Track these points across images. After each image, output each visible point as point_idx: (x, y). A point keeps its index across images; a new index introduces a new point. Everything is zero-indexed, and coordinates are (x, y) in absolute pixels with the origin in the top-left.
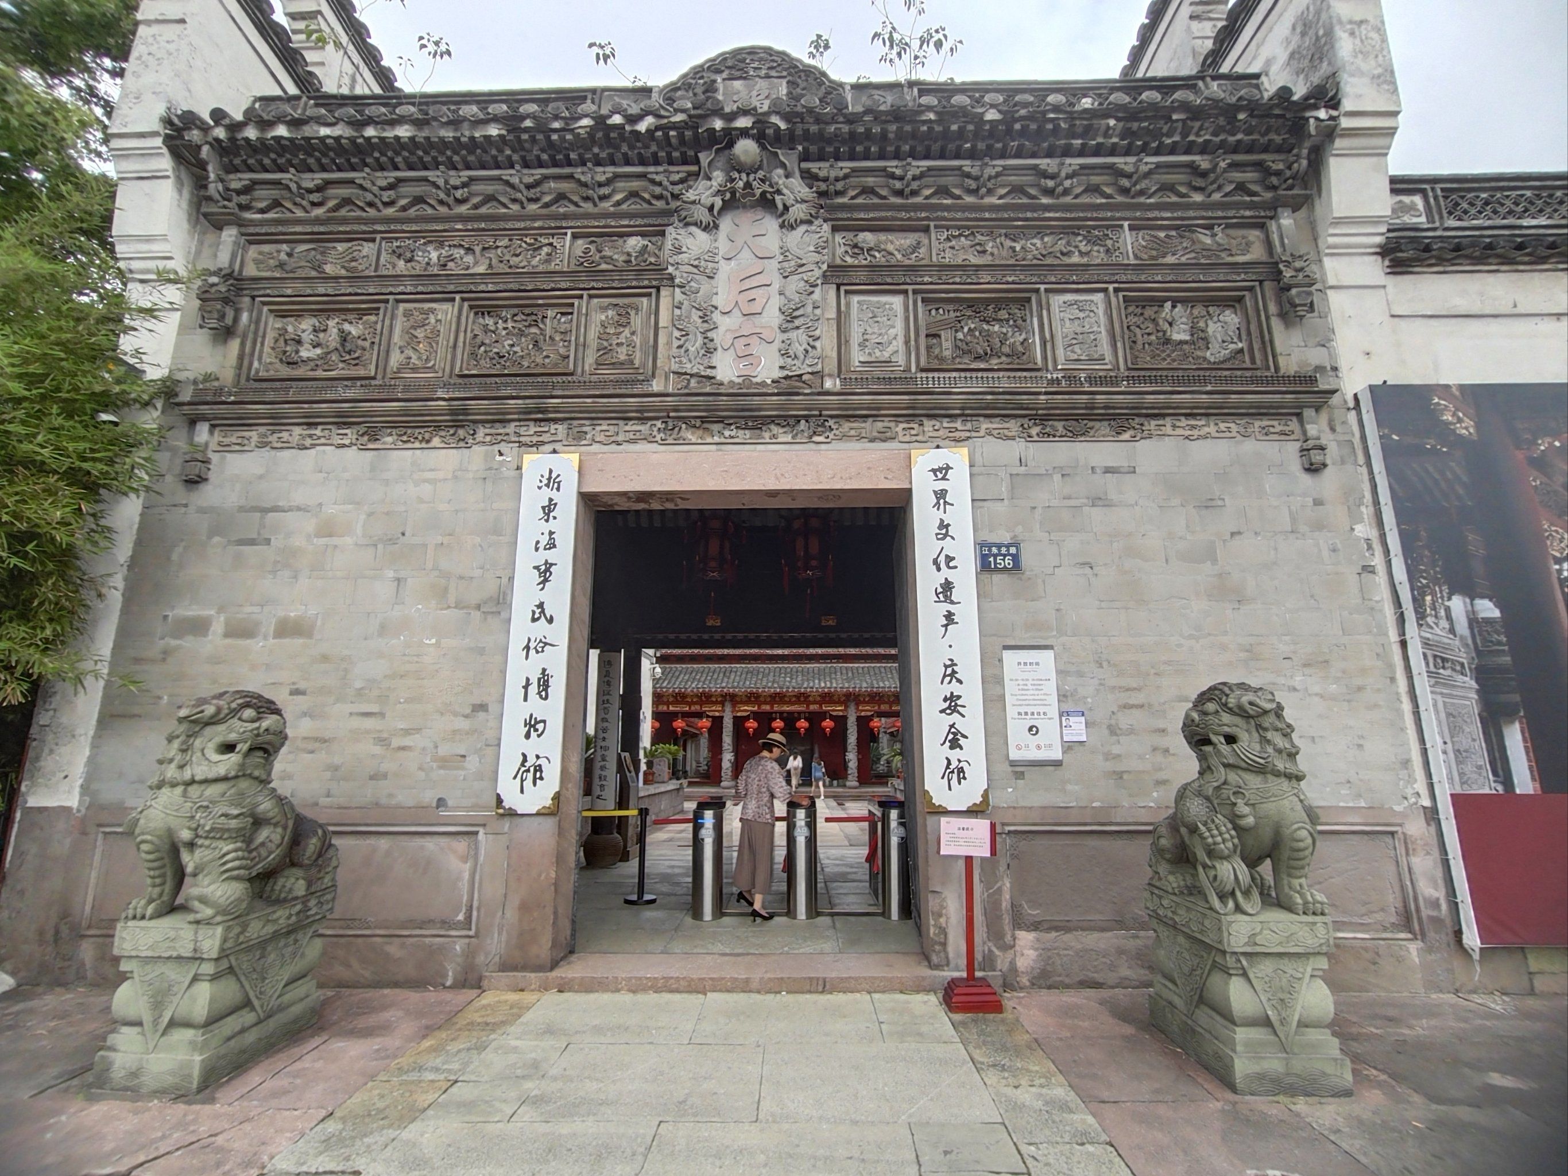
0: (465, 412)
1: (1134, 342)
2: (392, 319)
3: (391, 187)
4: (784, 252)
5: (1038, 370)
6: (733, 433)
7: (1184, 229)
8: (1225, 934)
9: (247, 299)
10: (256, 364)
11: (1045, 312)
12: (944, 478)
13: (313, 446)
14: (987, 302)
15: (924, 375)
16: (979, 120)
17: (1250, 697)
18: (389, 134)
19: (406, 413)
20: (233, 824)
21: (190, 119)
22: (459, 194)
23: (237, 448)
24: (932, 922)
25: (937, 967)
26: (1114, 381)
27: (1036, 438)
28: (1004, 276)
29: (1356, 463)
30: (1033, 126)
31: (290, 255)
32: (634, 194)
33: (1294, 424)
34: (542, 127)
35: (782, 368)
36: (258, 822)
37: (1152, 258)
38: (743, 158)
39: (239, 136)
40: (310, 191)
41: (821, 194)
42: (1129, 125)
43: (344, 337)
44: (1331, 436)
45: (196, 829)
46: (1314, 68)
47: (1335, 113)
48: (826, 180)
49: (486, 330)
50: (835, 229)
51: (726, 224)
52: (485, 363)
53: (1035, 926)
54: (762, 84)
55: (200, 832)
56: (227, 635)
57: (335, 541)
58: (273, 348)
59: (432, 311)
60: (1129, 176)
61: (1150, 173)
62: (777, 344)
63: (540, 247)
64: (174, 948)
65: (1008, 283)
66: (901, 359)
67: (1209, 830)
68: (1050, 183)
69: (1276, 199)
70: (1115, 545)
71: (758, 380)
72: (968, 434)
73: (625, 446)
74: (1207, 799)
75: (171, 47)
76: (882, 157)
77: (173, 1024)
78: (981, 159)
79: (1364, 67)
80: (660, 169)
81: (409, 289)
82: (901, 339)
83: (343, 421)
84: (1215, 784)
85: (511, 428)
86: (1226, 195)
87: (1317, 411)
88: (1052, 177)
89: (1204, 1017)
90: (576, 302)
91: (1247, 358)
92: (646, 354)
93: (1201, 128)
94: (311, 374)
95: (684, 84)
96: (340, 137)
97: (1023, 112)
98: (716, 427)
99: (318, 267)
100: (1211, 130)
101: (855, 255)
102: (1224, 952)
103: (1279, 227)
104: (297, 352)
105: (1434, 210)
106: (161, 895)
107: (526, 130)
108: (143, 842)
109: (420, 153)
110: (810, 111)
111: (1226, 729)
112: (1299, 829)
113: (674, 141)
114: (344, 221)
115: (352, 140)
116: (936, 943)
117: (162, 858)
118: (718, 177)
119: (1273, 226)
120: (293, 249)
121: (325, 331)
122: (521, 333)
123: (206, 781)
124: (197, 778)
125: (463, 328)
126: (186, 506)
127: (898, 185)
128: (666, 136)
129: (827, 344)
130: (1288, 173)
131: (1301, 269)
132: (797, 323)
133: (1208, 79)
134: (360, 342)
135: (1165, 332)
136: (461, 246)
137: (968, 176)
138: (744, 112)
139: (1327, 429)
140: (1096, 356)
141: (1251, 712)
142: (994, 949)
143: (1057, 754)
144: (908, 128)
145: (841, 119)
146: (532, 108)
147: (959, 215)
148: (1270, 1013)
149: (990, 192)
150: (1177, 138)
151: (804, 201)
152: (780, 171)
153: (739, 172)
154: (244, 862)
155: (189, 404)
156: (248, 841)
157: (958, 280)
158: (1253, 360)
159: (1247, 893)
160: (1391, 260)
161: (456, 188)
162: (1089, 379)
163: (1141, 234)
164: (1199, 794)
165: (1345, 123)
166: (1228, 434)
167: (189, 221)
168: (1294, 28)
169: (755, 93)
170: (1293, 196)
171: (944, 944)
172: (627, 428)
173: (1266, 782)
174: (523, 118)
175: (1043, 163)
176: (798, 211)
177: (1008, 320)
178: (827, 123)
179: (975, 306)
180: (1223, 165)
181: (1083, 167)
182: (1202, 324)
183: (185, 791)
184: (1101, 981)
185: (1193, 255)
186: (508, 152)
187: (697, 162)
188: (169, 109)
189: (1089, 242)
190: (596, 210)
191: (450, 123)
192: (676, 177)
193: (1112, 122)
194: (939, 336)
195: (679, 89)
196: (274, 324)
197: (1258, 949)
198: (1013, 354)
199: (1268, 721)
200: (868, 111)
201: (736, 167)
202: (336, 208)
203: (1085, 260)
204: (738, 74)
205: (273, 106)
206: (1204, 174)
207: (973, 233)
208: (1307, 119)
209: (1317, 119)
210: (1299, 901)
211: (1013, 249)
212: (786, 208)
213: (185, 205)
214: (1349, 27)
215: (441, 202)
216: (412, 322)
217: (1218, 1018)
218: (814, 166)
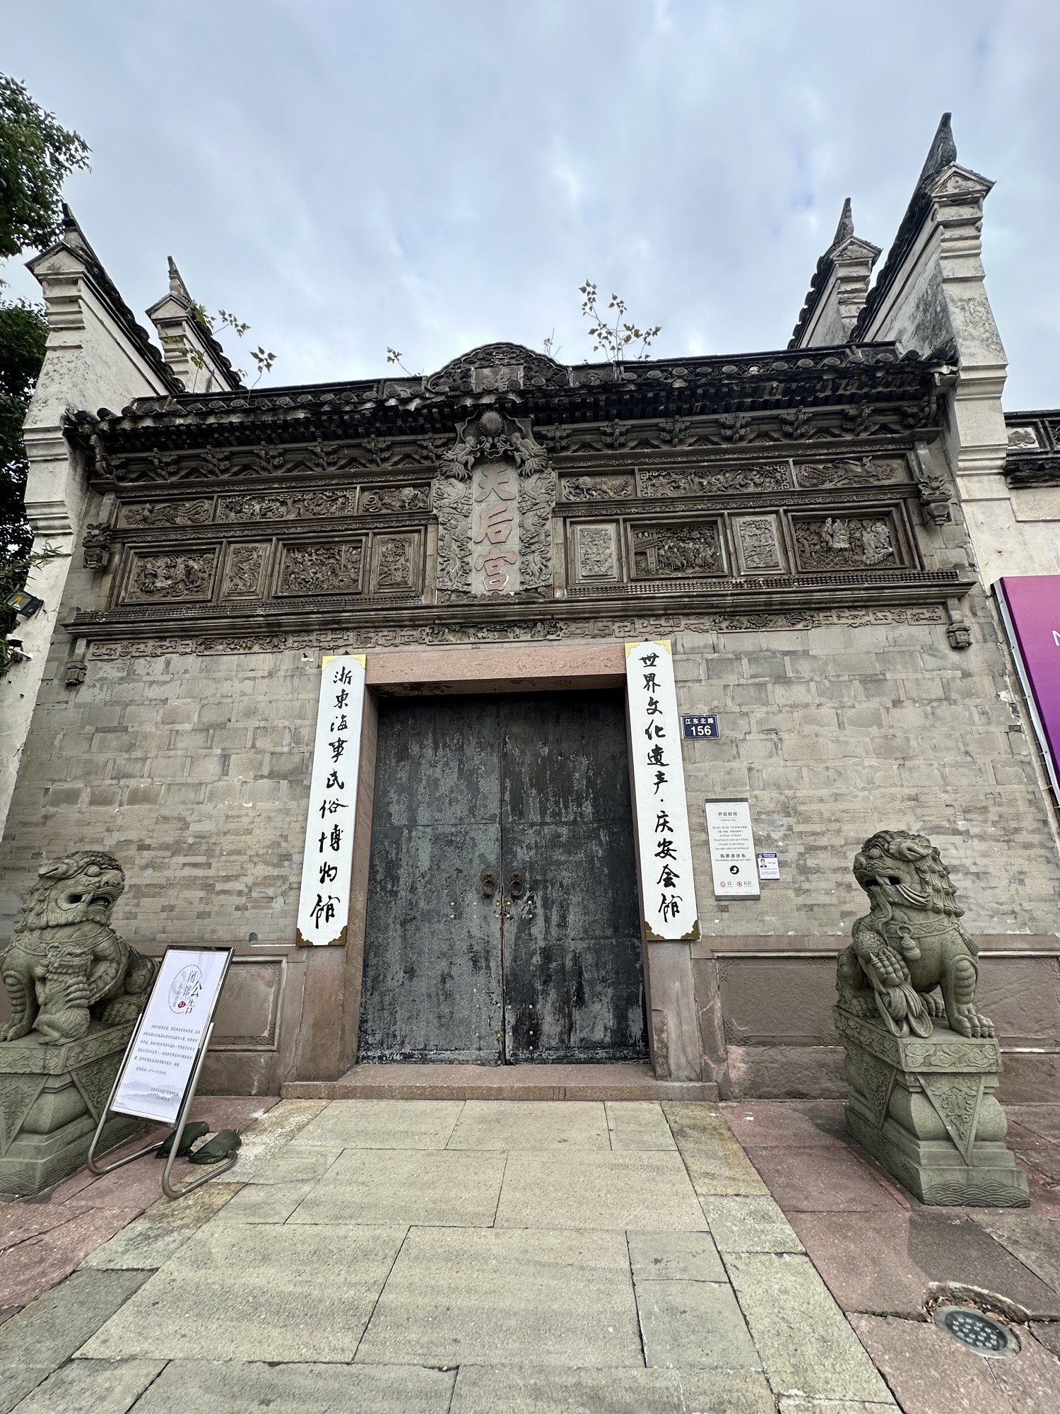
0: (279, 625)
1: (803, 551)
2: (225, 556)
3: (226, 458)
4: (522, 494)
5: (725, 576)
6: (485, 635)
7: (837, 462)
8: (903, 1056)
9: (119, 545)
10: (123, 593)
11: (728, 531)
12: (651, 665)
13: (163, 654)
14: (682, 526)
15: (633, 584)
16: (670, 389)
17: (908, 843)
18: (225, 420)
19: (233, 627)
20: (77, 961)
21: (82, 416)
22: (276, 462)
23: (106, 657)
24: (655, 1037)
25: (662, 1078)
26: (787, 583)
27: (726, 631)
28: (695, 505)
29: (997, 641)
30: (712, 391)
31: (151, 511)
32: (407, 456)
33: (940, 611)
34: (336, 410)
35: (522, 583)
36: (97, 959)
37: (816, 485)
38: (488, 426)
39: (118, 427)
40: (168, 464)
41: (550, 450)
42: (788, 385)
43: (189, 571)
44: (973, 620)
45: (47, 966)
46: (935, 335)
47: (955, 369)
48: (553, 439)
49: (296, 562)
50: (561, 476)
51: (477, 476)
52: (295, 587)
53: (744, 1042)
54: (504, 370)
55: (51, 969)
56: (92, 803)
57: (178, 727)
58: (136, 581)
59: (255, 549)
60: (791, 424)
61: (808, 420)
62: (518, 565)
63: (337, 499)
64: (28, 1066)
65: (698, 510)
66: (615, 572)
67: (881, 961)
68: (729, 433)
69: (912, 435)
70: (795, 714)
71: (504, 593)
72: (671, 629)
73: (402, 648)
74: (878, 933)
75: (71, 366)
76: (596, 419)
77: (23, 1131)
78: (673, 417)
79: (975, 333)
80: (427, 437)
81: (238, 533)
82: (615, 557)
83: (185, 634)
84: (884, 920)
85: (313, 637)
86: (872, 434)
87: (959, 600)
88: (730, 427)
89: (891, 1130)
90: (364, 539)
91: (897, 560)
92: (416, 575)
93: (847, 385)
94: (163, 599)
95: (447, 372)
96: (190, 425)
97: (703, 380)
98: (471, 631)
99: (171, 520)
100: (856, 385)
101: (577, 495)
102: (903, 1073)
103: (917, 456)
104: (153, 583)
105: (1045, 438)
106: (21, 1020)
107: (326, 413)
108: (10, 976)
109: (248, 433)
110: (539, 388)
111: (891, 872)
112: (961, 960)
113: (436, 415)
114: (191, 485)
115: (199, 426)
116: (659, 1056)
117: (23, 990)
118: (471, 440)
119: (911, 456)
120: (153, 508)
121: (175, 567)
122: (323, 564)
123: (58, 926)
124: (50, 924)
125: (278, 561)
126: (67, 702)
127: (609, 440)
128: (430, 412)
129: (557, 563)
130: (921, 415)
131: (938, 488)
132: (533, 548)
133: (854, 347)
134: (200, 574)
135: (827, 543)
136: (277, 500)
137: (664, 430)
138: (488, 392)
139: (970, 615)
140: (772, 564)
141: (910, 857)
142: (710, 1062)
143: (755, 890)
144: (614, 397)
145: (563, 393)
146: (330, 397)
147: (657, 460)
148: (949, 1128)
149: (681, 442)
150: (828, 393)
151: (536, 456)
152: (518, 434)
153: (486, 436)
154: (84, 993)
155: (73, 625)
156: (89, 977)
157: (659, 510)
158: (902, 562)
159: (919, 1017)
160: (1012, 479)
161: (273, 457)
162: (767, 583)
163: (803, 467)
164: (871, 928)
165: (963, 376)
166: (884, 621)
167: (81, 490)
168: (918, 307)
169: (499, 377)
170: (927, 432)
171: (666, 1057)
172: (403, 633)
173: (928, 918)
174: (322, 404)
175: (722, 417)
176: (531, 464)
177: (699, 539)
178: (552, 397)
179: (673, 529)
180: (868, 411)
181: (753, 419)
182: (858, 535)
183: (41, 935)
184: (805, 1092)
185: (847, 481)
186: (313, 429)
187: (454, 430)
188: (68, 410)
189: (762, 475)
190: (378, 469)
191: (269, 410)
192: (439, 442)
193: (775, 384)
194: (645, 554)
195: (442, 377)
196: (136, 563)
197: (934, 1069)
198: (705, 565)
199: (924, 865)
200: (583, 386)
201: (483, 432)
202: (186, 476)
203: (759, 490)
204: (487, 363)
205: (147, 405)
206: (853, 419)
207: (669, 474)
208: (933, 374)
209: (941, 373)
210: (968, 1025)
211: (701, 483)
212: (523, 462)
213: (78, 478)
214: (959, 304)
215: (263, 469)
216: (239, 558)
217: (903, 1132)
218: (543, 429)
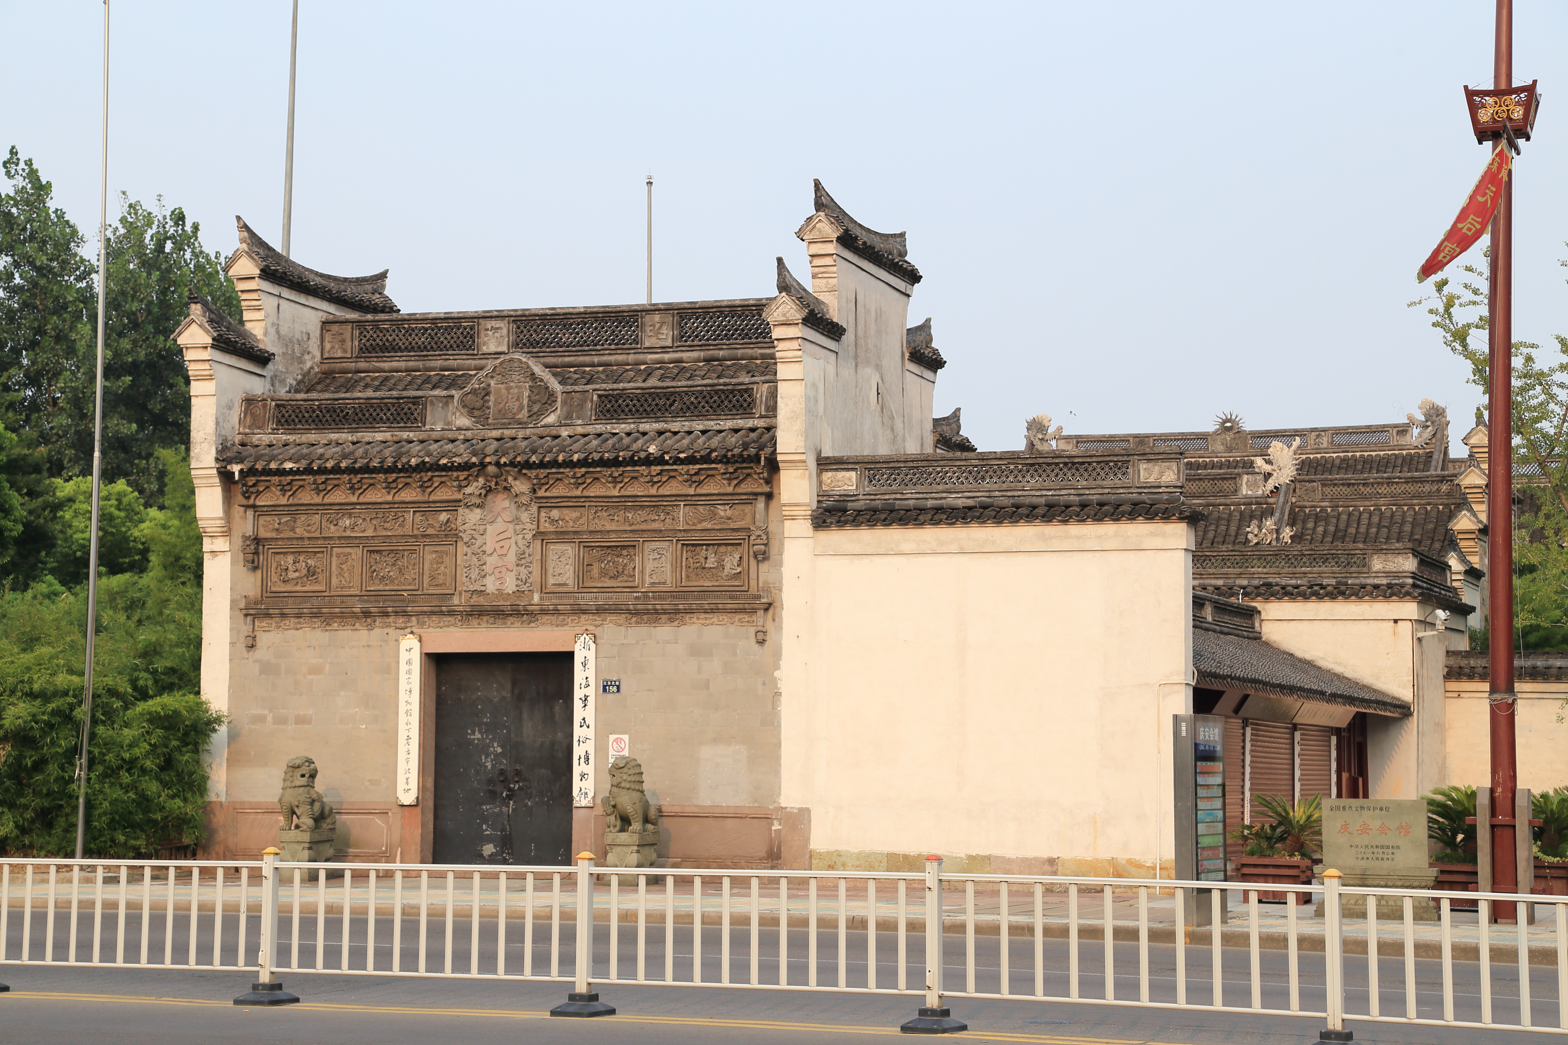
0: (370, 612)
2: (331, 558)
3: (323, 483)
7: (712, 506)
9: (262, 550)
10: (269, 584)
11: (641, 555)
13: (301, 628)
14: (616, 546)
15: (578, 593)
19: (342, 613)
23: (267, 630)
26: (665, 598)
27: (633, 625)
28: (622, 534)
31: (279, 524)
32: (443, 482)
33: (754, 619)
35: (516, 585)
36: (314, 800)
37: (694, 524)
42: (678, 456)
43: (309, 567)
44: (772, 624)
45: (299, 801)
48: (536, 478)
49: (376, 562)
50: (539, 509)
51: (488, 504)
52: (377, 582)
54: (515, 388)
56: (275, 723)
58: (275, 573)
59: (350, 554)
60: (685, 475)
61: (697, 473)
62: (514, 573)
63: (398, 518)
65: (624, 538)
66: (570, 582)
71: (505, 592)
73: (445, 629)
81: (337, 542)
82: (571, 571)
83: (313, 616)
85: (391, 619)
87: (766, 612)
88: (647, 476)
90: (418, 549)
92: (451, 580)
94: (295, 588)
98: (485, 620)
99: (293, 530)
101: (550, 523)
103: (757, 507)
104: (287, 575)
105: (860, 482)
114: (303, 505)
117: (290, 811)
118: (481, 480)
119: (755, 505)
120: (280, 520)
121: (298, 562)
122: (393, 565)
123: (299, 787)
124: (296, 785)
125: (365, 563)
126: (249, 659)
129: (536, 574)
131: (760, 535)
132: (523, 561)
134: (316, 569)
140: (663, 580)
147: (600, 500)
149: (619, 482)
151: (524, 493)
152: (511, 478)
153: (491, 477)
155: (242, 607)
157: (600, 537)
160: (816, 522)
163: (691, 508)
165: (779, 457)
166: (722, 623)
169: (510, 396)
172: (445, 620)
175: (642, 469)
176: (521, 499)
177: (627, 556)
179: (611, 548)
181: (662, 471)
182: (723, 557)
185: (714, 522)
189: (665, 513)
190: (424, 498)
192: (462, 478)
193: (668, 456)
194: (593, 566)
196: (275, 560)
198: (629, 575)
201: (488, 476)
203: (661, 525)
204: (503, 379)
206: (723, 474)
207: (608, 509)
211: (628, 517)
212: (517, 495)
215: (348, 489)
216: (340, 561)
218: (528, 472)
